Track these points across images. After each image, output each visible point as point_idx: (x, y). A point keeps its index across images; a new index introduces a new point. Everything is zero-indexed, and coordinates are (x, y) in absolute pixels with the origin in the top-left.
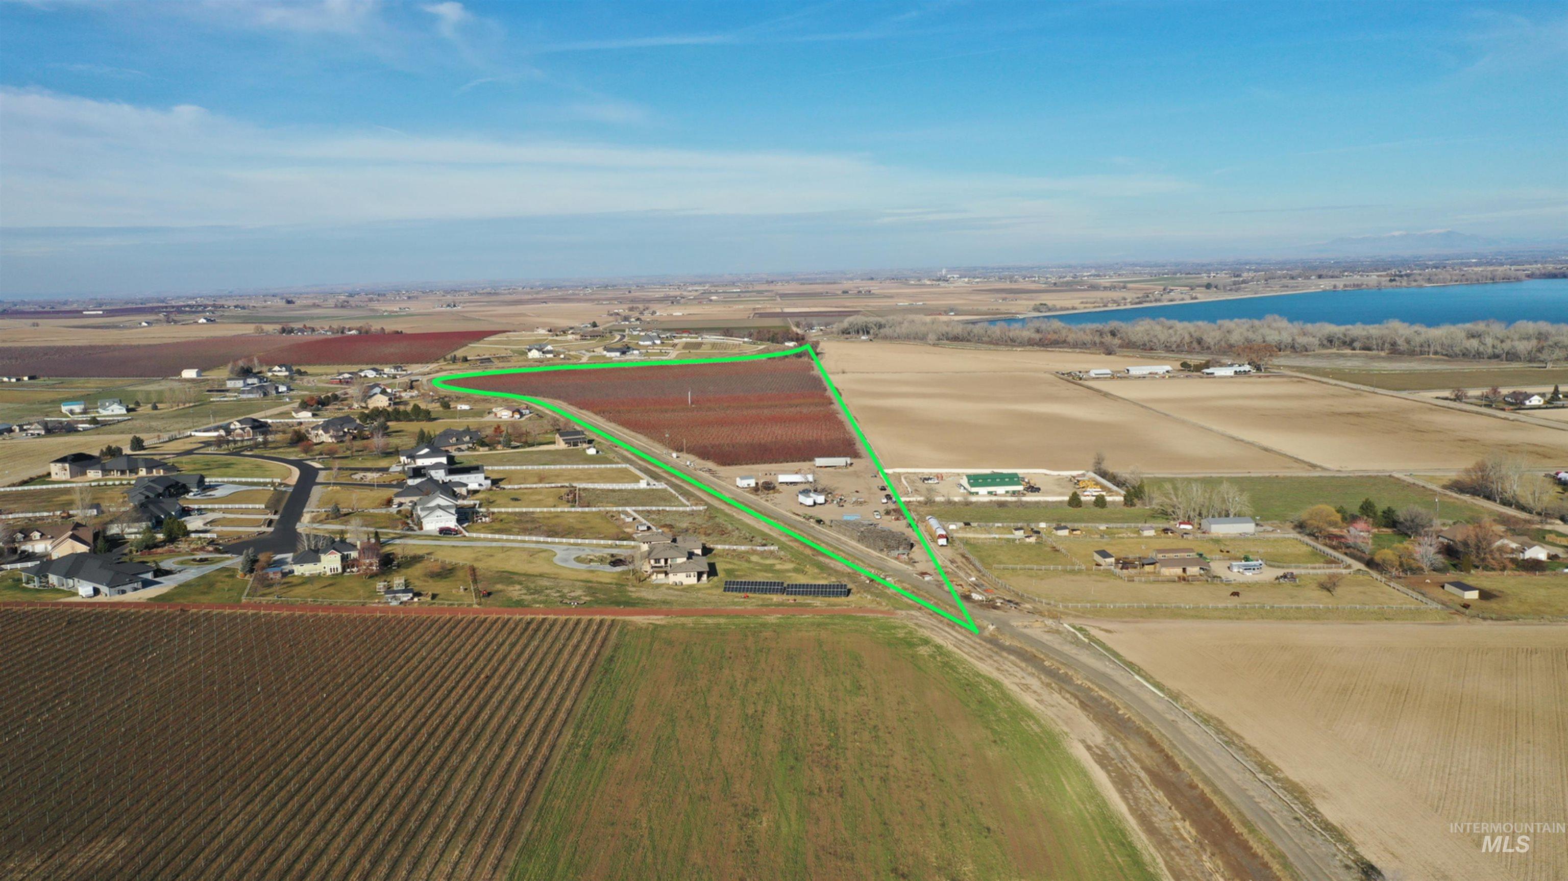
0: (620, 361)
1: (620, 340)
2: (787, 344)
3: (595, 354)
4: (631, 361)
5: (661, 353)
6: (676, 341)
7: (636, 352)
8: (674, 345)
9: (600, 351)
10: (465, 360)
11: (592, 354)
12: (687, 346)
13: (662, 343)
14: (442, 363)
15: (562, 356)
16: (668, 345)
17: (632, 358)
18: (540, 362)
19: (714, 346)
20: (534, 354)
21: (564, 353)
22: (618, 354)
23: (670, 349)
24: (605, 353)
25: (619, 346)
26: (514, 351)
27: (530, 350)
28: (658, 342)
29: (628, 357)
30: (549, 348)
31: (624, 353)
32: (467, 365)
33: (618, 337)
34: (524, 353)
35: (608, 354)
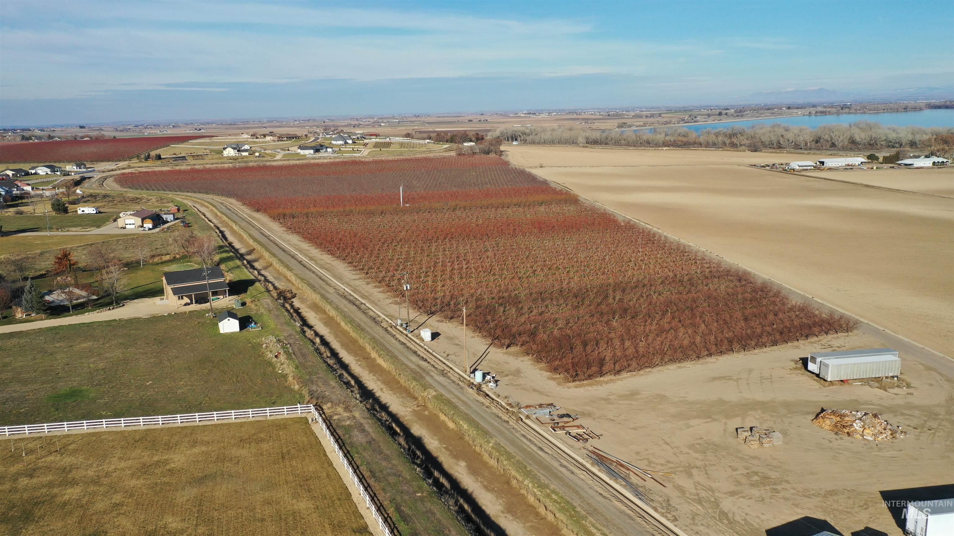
0: (314, 158)
1: (314, 140)
2: (466, 144)
3: (290, 152)
4: (325, 158)
5: (353, 151)
6: (366, 141)
7: (329, 150)
8: (365, 145)
9: (295, 149)
10: (159, 157)
11: (287, 152)
12: (376, 145)
13: (354, 142)
14: (135, 160)
15: (257, 154)
16: (360, 144)
17: (326, 155)
18: (235, 159)
19: (402, 145)
20: (230, 152)
21: (259, 152)
22: (312, 151)
23: (361, 148)
24: (299, 151)
25: (313, 144)
26: (211, 151)
27: (225, 149)
28: (350, 142)
29: (322, 154)
30: (247, 147)
31: (317, 151)
32: (159, 162)
33: (312, 139)
34: (220, 152)
35: (302, 152)
